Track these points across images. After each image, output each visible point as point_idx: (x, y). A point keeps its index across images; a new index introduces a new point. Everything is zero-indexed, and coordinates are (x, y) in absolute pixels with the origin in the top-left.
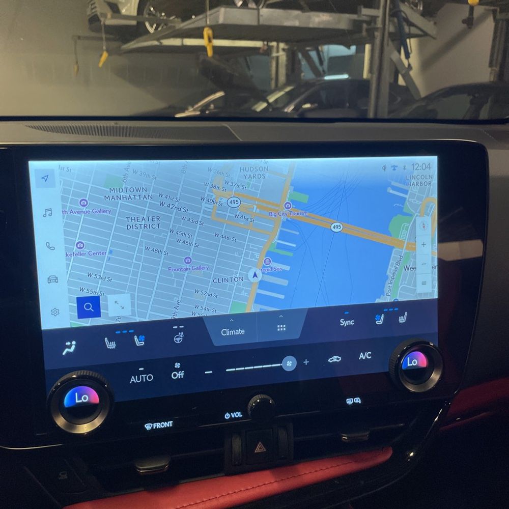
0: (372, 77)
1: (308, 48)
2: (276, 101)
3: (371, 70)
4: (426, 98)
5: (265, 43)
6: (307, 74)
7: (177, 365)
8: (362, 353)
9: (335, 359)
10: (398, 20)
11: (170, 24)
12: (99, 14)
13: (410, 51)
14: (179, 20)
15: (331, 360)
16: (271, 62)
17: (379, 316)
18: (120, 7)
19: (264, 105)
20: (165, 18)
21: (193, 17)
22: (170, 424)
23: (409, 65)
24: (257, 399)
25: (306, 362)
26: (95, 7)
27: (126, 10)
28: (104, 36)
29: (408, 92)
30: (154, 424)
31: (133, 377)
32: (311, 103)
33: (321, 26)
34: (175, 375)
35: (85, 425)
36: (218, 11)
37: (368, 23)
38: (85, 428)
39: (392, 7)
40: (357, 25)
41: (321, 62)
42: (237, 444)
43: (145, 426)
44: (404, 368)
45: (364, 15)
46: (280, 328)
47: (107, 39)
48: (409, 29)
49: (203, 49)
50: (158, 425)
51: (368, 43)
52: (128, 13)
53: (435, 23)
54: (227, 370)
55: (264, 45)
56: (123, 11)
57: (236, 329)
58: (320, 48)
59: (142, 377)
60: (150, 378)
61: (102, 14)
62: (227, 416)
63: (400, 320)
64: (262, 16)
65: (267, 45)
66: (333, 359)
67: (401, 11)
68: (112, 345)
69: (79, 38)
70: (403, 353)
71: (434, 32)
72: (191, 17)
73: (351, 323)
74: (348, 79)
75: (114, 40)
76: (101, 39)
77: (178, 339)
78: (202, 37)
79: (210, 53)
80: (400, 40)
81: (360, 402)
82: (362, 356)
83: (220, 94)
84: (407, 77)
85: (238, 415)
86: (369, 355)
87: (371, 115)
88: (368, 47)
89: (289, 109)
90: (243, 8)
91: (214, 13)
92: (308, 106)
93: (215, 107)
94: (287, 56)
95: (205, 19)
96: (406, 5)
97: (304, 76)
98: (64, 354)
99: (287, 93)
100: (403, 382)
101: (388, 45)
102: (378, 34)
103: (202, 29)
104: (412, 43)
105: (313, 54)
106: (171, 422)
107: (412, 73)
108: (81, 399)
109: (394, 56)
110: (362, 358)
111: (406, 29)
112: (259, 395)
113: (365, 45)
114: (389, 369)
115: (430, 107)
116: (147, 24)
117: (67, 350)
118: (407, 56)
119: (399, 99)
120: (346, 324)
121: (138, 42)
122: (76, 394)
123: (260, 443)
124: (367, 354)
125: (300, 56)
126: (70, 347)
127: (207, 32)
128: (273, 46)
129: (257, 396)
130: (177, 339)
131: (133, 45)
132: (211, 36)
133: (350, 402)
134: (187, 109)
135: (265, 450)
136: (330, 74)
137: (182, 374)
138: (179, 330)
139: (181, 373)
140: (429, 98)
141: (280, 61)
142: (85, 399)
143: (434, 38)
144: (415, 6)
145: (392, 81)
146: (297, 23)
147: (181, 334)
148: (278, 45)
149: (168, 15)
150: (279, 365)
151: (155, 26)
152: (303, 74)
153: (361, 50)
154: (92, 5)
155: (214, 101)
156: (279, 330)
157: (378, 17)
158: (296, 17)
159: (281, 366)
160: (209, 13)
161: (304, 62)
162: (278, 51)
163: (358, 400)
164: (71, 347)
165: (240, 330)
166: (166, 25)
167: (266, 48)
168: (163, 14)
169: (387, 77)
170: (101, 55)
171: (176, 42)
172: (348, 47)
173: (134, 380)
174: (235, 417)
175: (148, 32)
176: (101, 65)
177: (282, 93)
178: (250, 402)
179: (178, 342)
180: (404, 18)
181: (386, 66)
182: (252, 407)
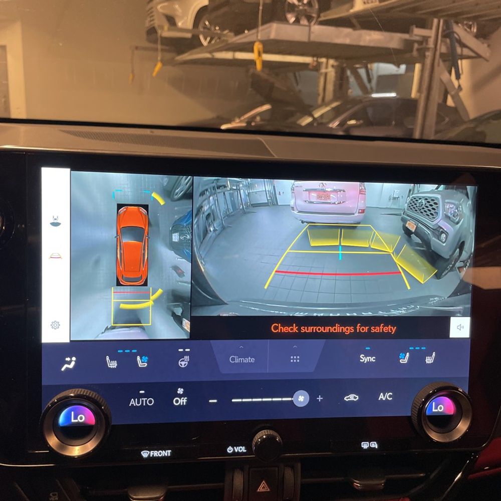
0: (420, 96)
1: (357, 66)
2: (322, 116)
3: (419, 90)
4: (475, 120)
5: (315, 59)
6: (354, 91)
7: (180, 391)
8: (382, 394)
9: (352, 397)
10: (451, 41)
11: (223, 38)
12: (156, 26)
13: (461, 72)
14: (232, 34)
15: (347, 398)
16: (319, 78)
17: (404, 355)
18: (177, 20)
19: (309, 120)
20: (219, 32)
21: (246, 32)
22: (168, 453)
23: (459, 86)
24: (263, 434)
25: (320, 398)
26: (153, 20)
27: (182, 24)
28: (159, 47)
29: (456, 113)
30: (151, 452)
31: (132, 399)
32: (357, 119)
33: (372, 44)
34: (177, 401)
35: (77, 448)
36: (270, 27)
37: (420, 43)
38: (76, 451)
39: (445, 28)
40: (409, 44)
41: (370, 80)
42: (239, 480)
43: (142, 453)
44: (428, 413)
45: (416, 35)
46: (293, 359)
47: (162, 50)
48: (462, 51)
49: (252, 62)
50: (156, 454)
51: (419, 62)
52: (184, 27)
53: (489, 46)
54: (233, 400)
55: (314, 61)
56: (180, 24)
57: (246, 356)
58: (369, 66)
59: (143, 401)
60: (150, 402)
61: (159, 26)
62: (230, 450)
63: (426, 360)
64: (313, 33)
65: (317, 61)
66: (349, 398)
67: (453, 32)
68: (113, 365)
69: (137, 48)
70: (428, 397)
71: (488, 55)
72: (244, 32)
73: (372, 359)
74: (395, 97)
75: (169, 51)
76: (156, 50)
77: (183, 363)
78: (252, 51)
79: (259, 66)
80: (451, 60)
81: (377, 447)
82: (381, 397)
83: (266, 107)
84: (456, 98)
85: (242, 449)
86: (390, 396)
87: (417, 135)
88: (418, 67)
89: (335, 124)
90: (296, 25)
91: (267, 28)
92: (353, 122)
93: (262, 120)
94: (336, 73)
95: (255, 35)
96: (459, 27)
97: (351, 92)
98: (63, 369)
99: (333, 109)
100: (425, 429)
101: (439, 65)
102: (429, 54)
103: (253, 43)
104: (464, 65)
105: (362, 72)
106: (169, 451)
107: (461, 94)
108: (77, 419)
109: (445, 76)
110: (382, 399)
111: (459, 50)
112: (266, 431)
113: (415, 64)
114: (412, 414)
115: (478, 130)
116: (201, 38)
117: (66, 366)
118: (458, 77)
119: (447, 119)
120: (366, 360)
121: (191, 54)
122: (73, 413)
123: (264, 482)
124: (388, 395)
125: (349, 73)
126: (69, 363)
127: (257, 46)
128: (322, 63)
129: (263, 431)
130: (181, 363)
131: (187, 56)
132: (261, 50)
133: (365, 445)
134: (234, 121)
135: (269, 490)
136: (377, 92)
137: (185, 401)
138: (185, 354)
139: (183, 400)
140: (479, 120)
141: (328, 77)
142: (81, 419)
143: (487, 61)
144: (468, 28)
145: (441, 101)
146: (347, 41)
147: (187, 358)
148: (327, 62)
149: (222, 29)
150: (290, 399)
151: (208, 39)
152: (350, 91)
153: (410, 69)
154: (151, 17)
155: (260, 114)
156: (292, 361)
157: (429, 37)
158: (347, 35)
159: (292, 401)
160: (260, 28)
161: (352, 80)
162: (327, 68)
163: (374, 445)
164: (71, 364)
165: (249, 358)
166: (219, 38)
167: (315, 64)
168: (217, 28)
169: (436, 98)
170: (155, 65)
171: (228, 55)
172: (398, 66)
173: (134, 403)
174: (238, 452)
175: (202, 45)
176: (154, 74)
177: (328, 108)
178: (256, 437)
179: (183, 366)
180: (456, 39)
181: (436, 86)
182: (256, 443)
